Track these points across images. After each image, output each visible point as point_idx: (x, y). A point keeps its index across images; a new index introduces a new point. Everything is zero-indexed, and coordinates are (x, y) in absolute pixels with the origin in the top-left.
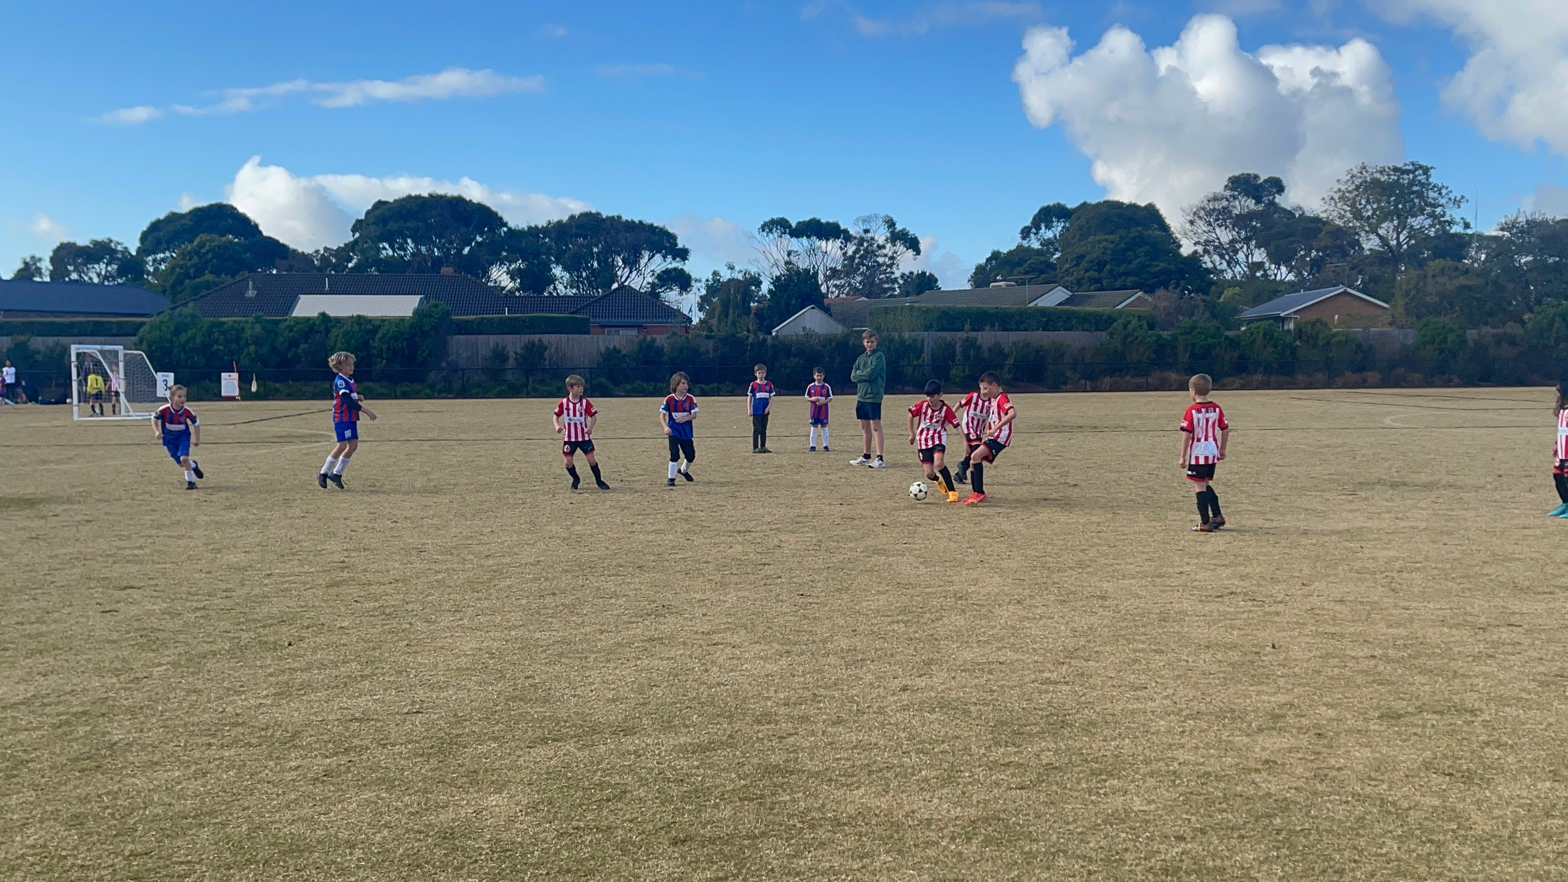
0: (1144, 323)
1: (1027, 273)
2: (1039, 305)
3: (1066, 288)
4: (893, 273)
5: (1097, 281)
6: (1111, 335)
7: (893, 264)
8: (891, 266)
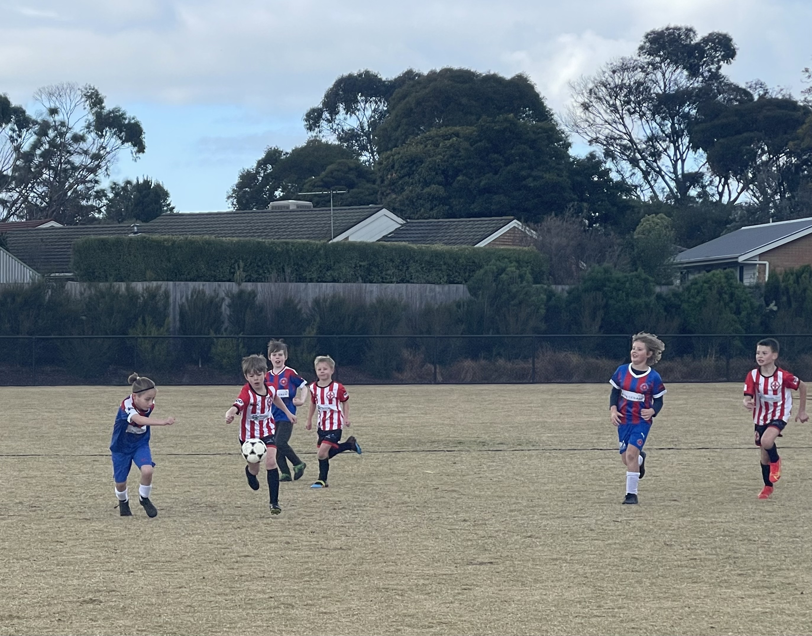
0: (527, 271)
1: (327, 186)
2: (351, 239)
3: (394, 210)
4: (97, 182)
5: (444, 201)
6: (473, 291)
7: (99, 166)
8: (93, 170)
